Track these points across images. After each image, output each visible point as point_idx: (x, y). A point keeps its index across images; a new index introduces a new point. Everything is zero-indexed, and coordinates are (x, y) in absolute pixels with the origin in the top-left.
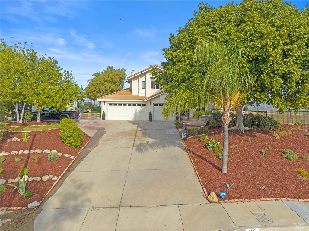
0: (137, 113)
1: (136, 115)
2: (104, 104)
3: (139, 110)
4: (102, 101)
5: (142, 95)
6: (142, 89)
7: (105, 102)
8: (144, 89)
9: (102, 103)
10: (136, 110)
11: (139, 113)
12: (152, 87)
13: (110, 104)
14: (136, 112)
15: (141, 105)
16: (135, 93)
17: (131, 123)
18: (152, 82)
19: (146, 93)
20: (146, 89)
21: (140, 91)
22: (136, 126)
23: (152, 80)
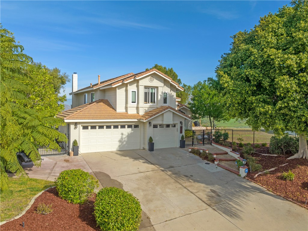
0: (124, 139)
1: (122, 143)
2: (76, 128)
3: (127, 134)
4: (72, 123)
5: (132, 111)
6: (132, 102)
7: (76, 124)
8: (135, 102)
9: (72, 127)
10: (122, 134)
11: (126, 139)
12: (146, 101)
13: (85, 128)
14: (122, 138)
15: (133, 126)
16: (120, 108)
17: (127, 158)
18: (146, 93)
19: (137, 108)
20: (138, 103)
21: (129, 105)
22: (144, 162)
23: (147, 90)
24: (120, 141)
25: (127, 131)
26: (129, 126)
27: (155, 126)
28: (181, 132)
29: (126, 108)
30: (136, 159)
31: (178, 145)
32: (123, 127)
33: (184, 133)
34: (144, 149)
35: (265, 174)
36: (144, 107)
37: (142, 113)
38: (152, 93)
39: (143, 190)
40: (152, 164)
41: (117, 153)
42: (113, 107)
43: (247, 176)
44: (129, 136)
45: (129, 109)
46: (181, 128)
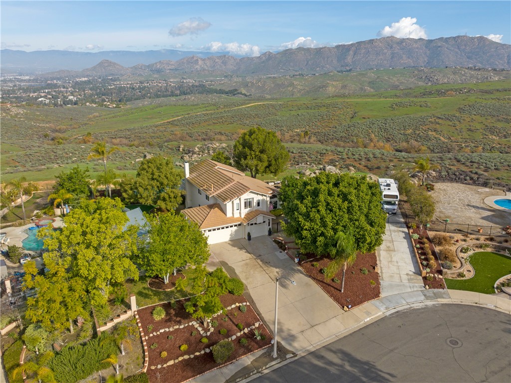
0: (232, 234)
1: (232, 236)
5: (237, 215)
6: (237, 210)
10: (232, 231)
11: (234, 233)
12: (246, 207)
16: (229, 214)
17: (236, 248)
18: (245, 203)
19: (240, 213)
20: (240, 210)
21: (234, 212)
22: (245, 252)
23: (246, 201)
24: (230, 235)
25: (235, 228)
26: (235, 226)
27: (252, 224)
28: (269, 225)
29: (233, 214)
30: (241, 249)
31: (267, 234)
32: (231, 226)
33: (271, 226)
34: (245, 238)
35: (307, 262)
36: (245, 211)
37: (243, 216)
38: (249, 202)
39: (245, 273)
40: (250, 253)
41: (229, 244)
42: (224, 212)
43: (298, 263)
44: (236, 231)
45: (234, 215)
46: (269, 223)
